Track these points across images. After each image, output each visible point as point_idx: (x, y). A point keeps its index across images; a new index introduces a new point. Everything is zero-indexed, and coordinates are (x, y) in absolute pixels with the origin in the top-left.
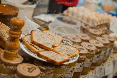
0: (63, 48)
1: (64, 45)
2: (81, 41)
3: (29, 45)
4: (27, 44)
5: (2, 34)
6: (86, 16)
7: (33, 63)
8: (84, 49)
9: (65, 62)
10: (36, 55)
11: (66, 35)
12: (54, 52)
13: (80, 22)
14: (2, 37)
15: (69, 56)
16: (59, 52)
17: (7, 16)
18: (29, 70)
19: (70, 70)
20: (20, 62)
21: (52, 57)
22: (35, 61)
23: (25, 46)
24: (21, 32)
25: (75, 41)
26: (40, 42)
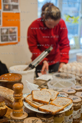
0: (59, 100)
1: (60, 98)
2: (75, 91)
3: (31, 102)
4: (29, 102)
5: (10, 98)
6: (79, 69)
7: (36, 116)
8: (78, 98)
9: (60, 111)
10: (37, 109)
11: (63, 89)
12: (51, 105)
13: (74, 75)
14: (11, 100)
15: (64, 106)
16: (55, 104)
17: (13, 82)
18: (33, 122)
19: (68, 117)
20: (26, 117)
21: (49, 109)
22: (38, 114)
23: (28, 104)
24: (22, 94)
25: (70, 92)
26: (40, 99)
